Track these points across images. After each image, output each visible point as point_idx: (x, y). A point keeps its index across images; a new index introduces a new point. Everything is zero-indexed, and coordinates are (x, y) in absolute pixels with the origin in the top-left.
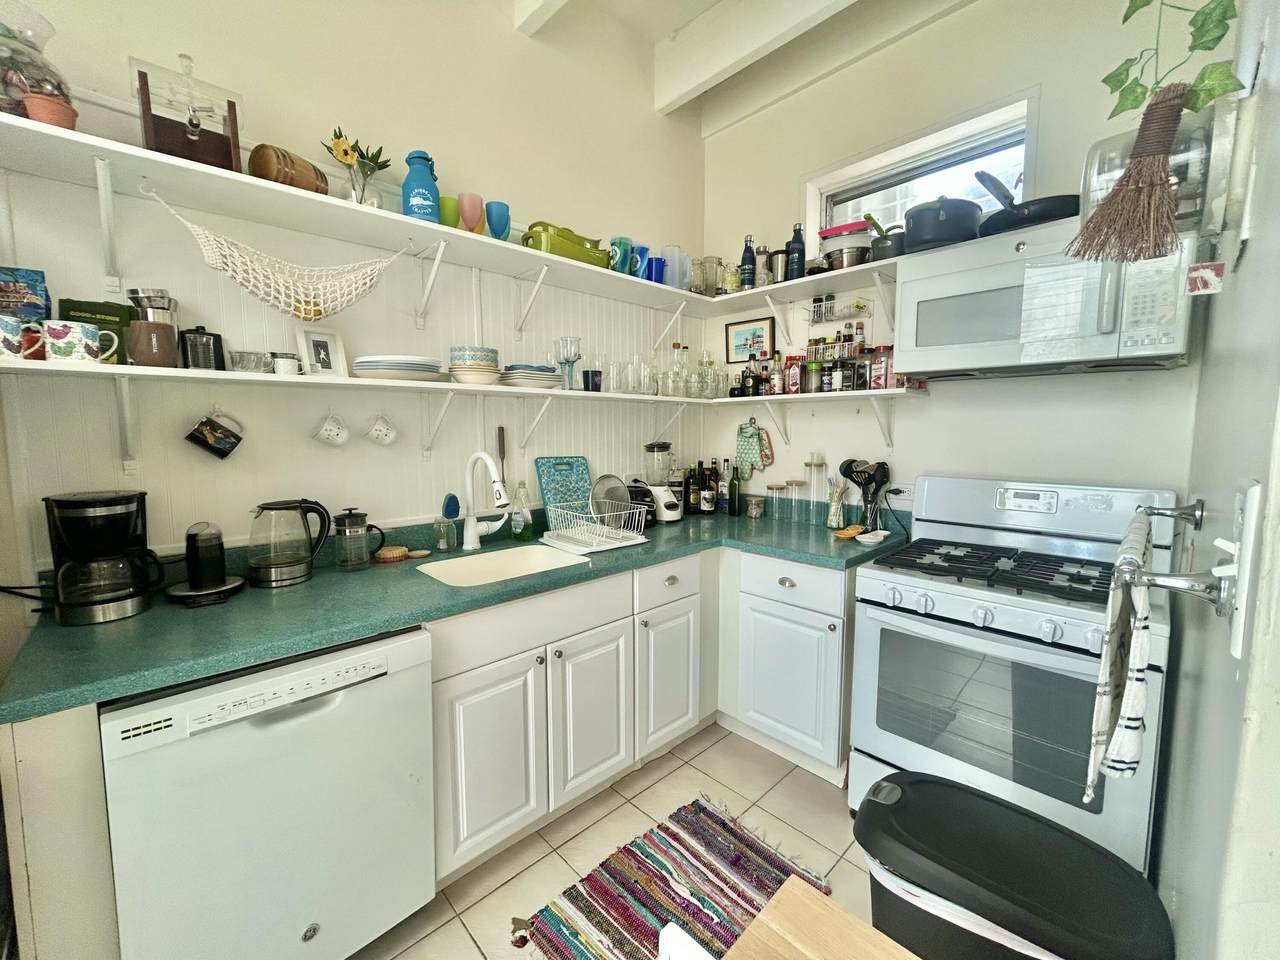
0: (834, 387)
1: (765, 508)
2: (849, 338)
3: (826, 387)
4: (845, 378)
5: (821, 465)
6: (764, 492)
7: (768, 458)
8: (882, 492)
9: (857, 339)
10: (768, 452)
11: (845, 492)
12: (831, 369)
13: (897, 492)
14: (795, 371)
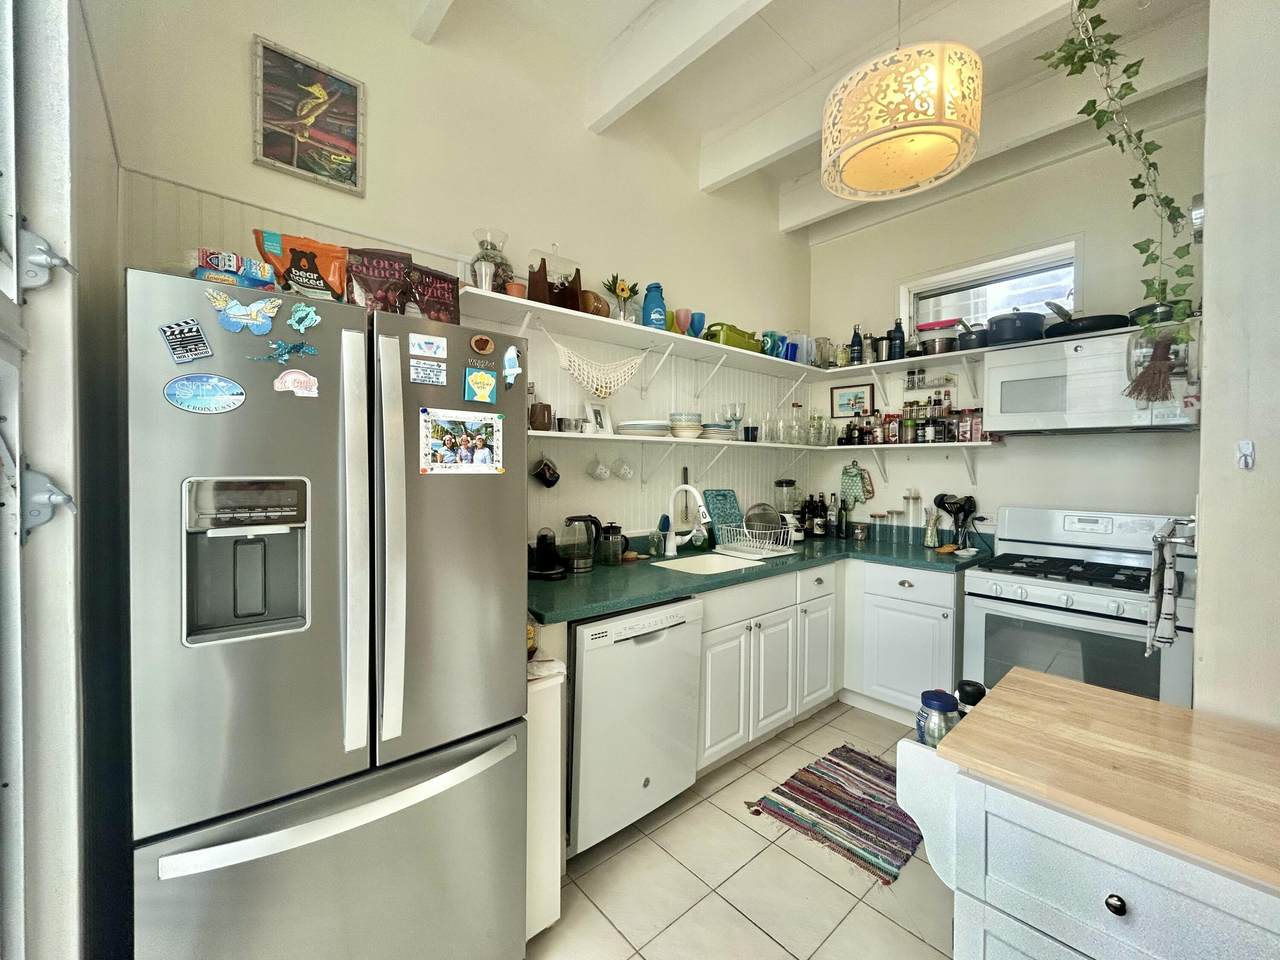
0: (927, 439)
1: (868, 532)
2: (938, 402)
3: (920, 439)
4: (937, 433)
5: (917, 499)
6: (869, 520)
7: (870, 494)
8: (969, 519)
9: (946, 404)
10: (869, 488)
11: (938, 518)
12: (924, 426)
13: (982, 519)
14: (894, 426)
